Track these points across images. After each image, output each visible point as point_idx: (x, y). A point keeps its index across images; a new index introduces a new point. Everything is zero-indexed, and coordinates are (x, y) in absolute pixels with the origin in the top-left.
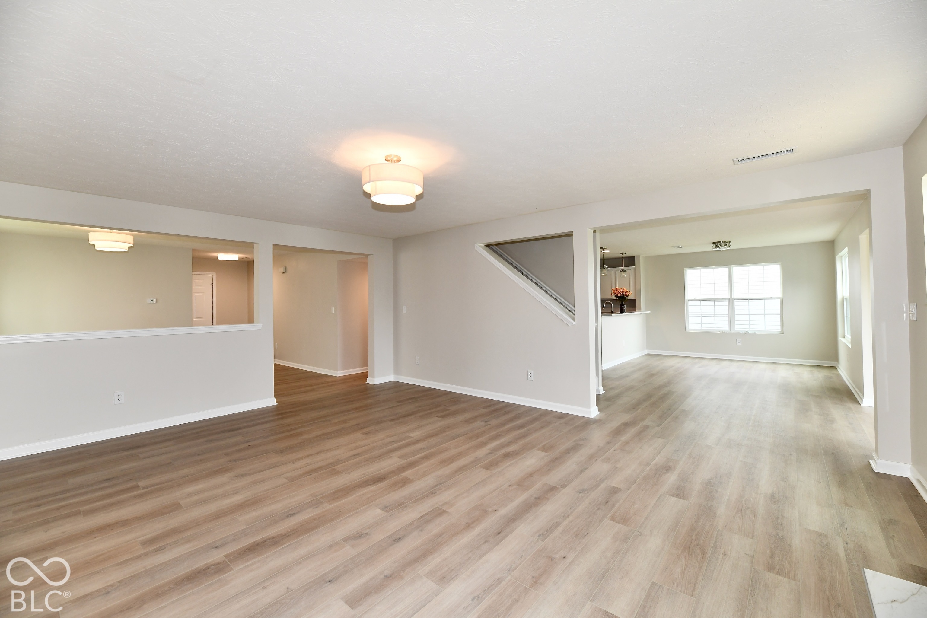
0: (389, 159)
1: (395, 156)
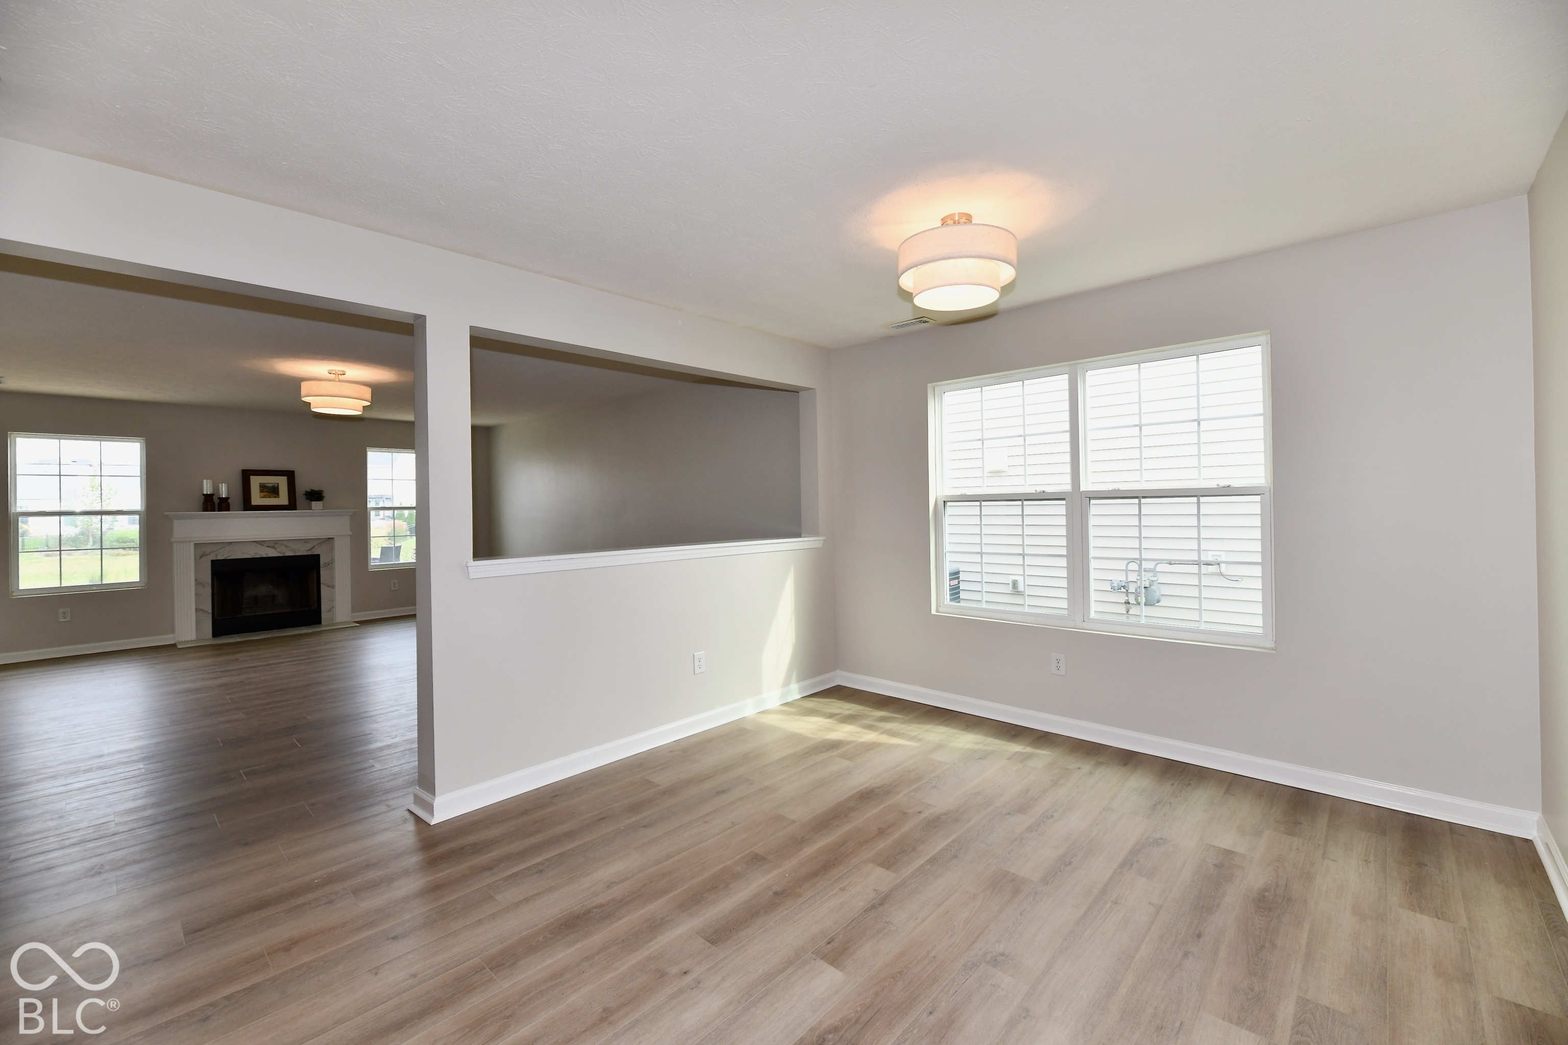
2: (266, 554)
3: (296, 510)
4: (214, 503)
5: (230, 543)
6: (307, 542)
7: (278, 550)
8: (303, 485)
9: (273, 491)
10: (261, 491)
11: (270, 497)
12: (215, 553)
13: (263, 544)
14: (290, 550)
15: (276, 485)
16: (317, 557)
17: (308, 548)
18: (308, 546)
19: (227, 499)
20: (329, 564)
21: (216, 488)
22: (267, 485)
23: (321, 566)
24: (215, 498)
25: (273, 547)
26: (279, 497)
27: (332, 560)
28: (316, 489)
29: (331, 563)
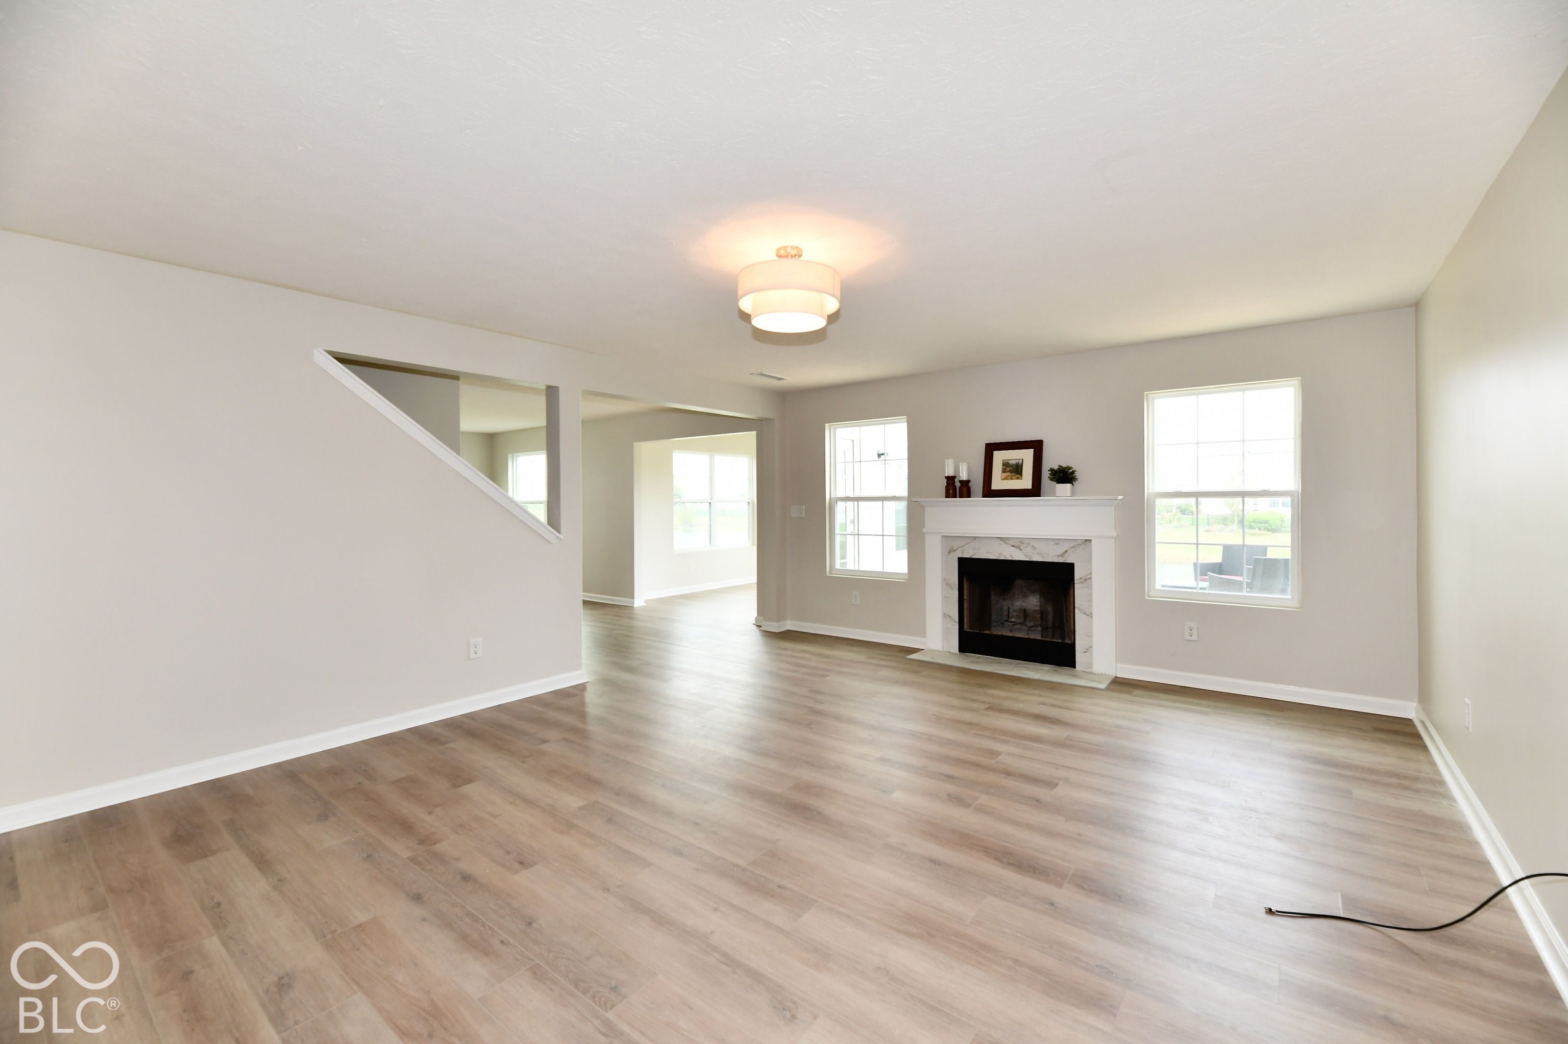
0: (782, 252)
1: (793, 248)
2: (1011, 556)
3: (1040, 496)
4: (956, 487)
5: (975, 538)
6: (1058, 544)
7: (1023, 551)
8: (1051, 461)
9: (1015, 470)
10: (1004, 471)
11: (1012, 479)
12: (962, 549)
13: (1008, 542)
14: (1038, 553)
15: (1020, 462)
16: (1071, 567)
17: (1060, 553)
18: (1061, 550)
19: (968, 481)
20: (1086, 580)
21: (957, 469)
22: (1011, 462)
23: (1076, 582)
24: (957, 480)
25: (1018, 548)
26: (1022, 479)
27: (1091, 573)
28: (1064, 465)
29: (1087, 579)
